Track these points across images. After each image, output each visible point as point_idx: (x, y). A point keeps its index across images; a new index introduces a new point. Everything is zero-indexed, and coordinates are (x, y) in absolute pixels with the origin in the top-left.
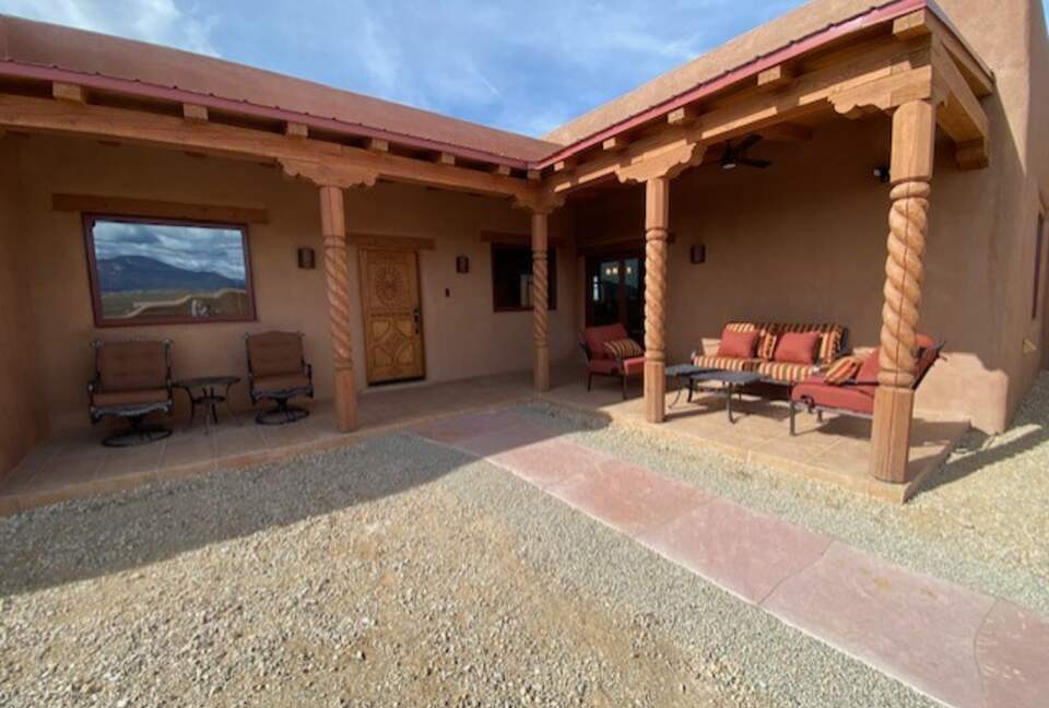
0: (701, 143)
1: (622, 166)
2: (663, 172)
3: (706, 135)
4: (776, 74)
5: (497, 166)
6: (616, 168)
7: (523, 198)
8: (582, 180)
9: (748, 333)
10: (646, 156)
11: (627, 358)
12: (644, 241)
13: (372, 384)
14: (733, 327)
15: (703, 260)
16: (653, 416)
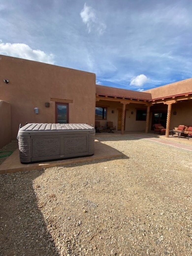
0: (177, 101)
1: (165, 102)
2: (171, 104)
3: (178, 100)
4: (187, 95)
5: (144, 101)
6: (163, 102)
7: (147, 104)
8: (157, 103)
9: (183, 127)
10: (169, 101)
11: (162, 129)
12: (167, 112)
13: (118, 130)
14: (180, 126)
15: (176, 114)
16: (167, 137)
